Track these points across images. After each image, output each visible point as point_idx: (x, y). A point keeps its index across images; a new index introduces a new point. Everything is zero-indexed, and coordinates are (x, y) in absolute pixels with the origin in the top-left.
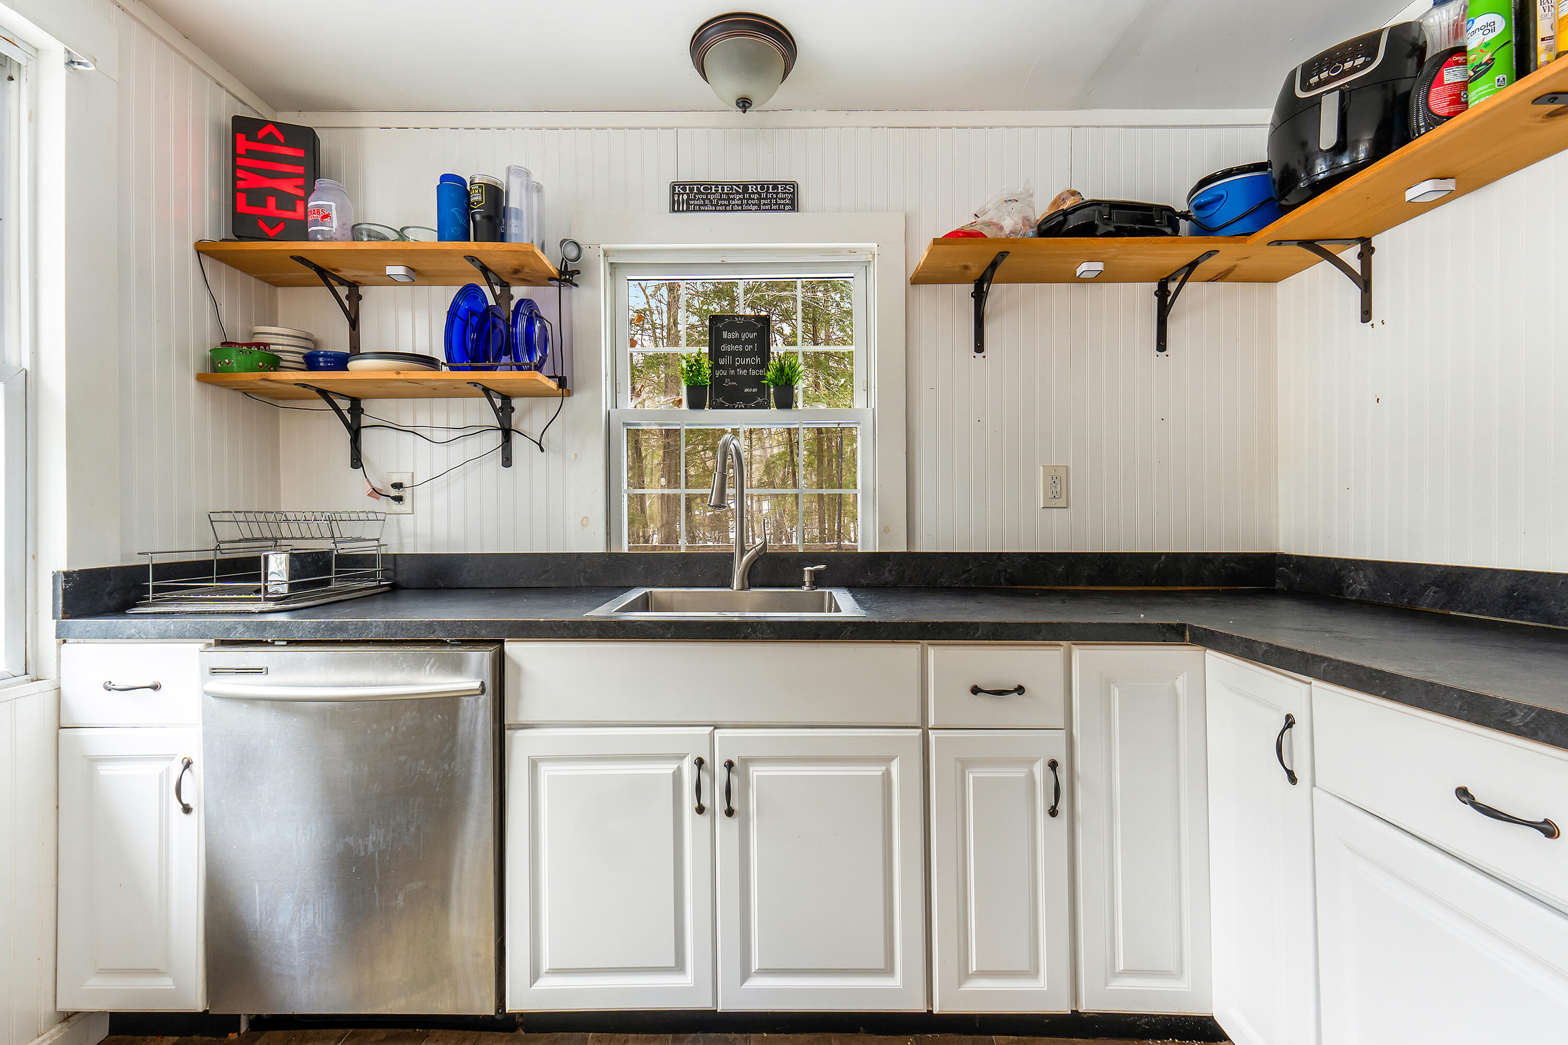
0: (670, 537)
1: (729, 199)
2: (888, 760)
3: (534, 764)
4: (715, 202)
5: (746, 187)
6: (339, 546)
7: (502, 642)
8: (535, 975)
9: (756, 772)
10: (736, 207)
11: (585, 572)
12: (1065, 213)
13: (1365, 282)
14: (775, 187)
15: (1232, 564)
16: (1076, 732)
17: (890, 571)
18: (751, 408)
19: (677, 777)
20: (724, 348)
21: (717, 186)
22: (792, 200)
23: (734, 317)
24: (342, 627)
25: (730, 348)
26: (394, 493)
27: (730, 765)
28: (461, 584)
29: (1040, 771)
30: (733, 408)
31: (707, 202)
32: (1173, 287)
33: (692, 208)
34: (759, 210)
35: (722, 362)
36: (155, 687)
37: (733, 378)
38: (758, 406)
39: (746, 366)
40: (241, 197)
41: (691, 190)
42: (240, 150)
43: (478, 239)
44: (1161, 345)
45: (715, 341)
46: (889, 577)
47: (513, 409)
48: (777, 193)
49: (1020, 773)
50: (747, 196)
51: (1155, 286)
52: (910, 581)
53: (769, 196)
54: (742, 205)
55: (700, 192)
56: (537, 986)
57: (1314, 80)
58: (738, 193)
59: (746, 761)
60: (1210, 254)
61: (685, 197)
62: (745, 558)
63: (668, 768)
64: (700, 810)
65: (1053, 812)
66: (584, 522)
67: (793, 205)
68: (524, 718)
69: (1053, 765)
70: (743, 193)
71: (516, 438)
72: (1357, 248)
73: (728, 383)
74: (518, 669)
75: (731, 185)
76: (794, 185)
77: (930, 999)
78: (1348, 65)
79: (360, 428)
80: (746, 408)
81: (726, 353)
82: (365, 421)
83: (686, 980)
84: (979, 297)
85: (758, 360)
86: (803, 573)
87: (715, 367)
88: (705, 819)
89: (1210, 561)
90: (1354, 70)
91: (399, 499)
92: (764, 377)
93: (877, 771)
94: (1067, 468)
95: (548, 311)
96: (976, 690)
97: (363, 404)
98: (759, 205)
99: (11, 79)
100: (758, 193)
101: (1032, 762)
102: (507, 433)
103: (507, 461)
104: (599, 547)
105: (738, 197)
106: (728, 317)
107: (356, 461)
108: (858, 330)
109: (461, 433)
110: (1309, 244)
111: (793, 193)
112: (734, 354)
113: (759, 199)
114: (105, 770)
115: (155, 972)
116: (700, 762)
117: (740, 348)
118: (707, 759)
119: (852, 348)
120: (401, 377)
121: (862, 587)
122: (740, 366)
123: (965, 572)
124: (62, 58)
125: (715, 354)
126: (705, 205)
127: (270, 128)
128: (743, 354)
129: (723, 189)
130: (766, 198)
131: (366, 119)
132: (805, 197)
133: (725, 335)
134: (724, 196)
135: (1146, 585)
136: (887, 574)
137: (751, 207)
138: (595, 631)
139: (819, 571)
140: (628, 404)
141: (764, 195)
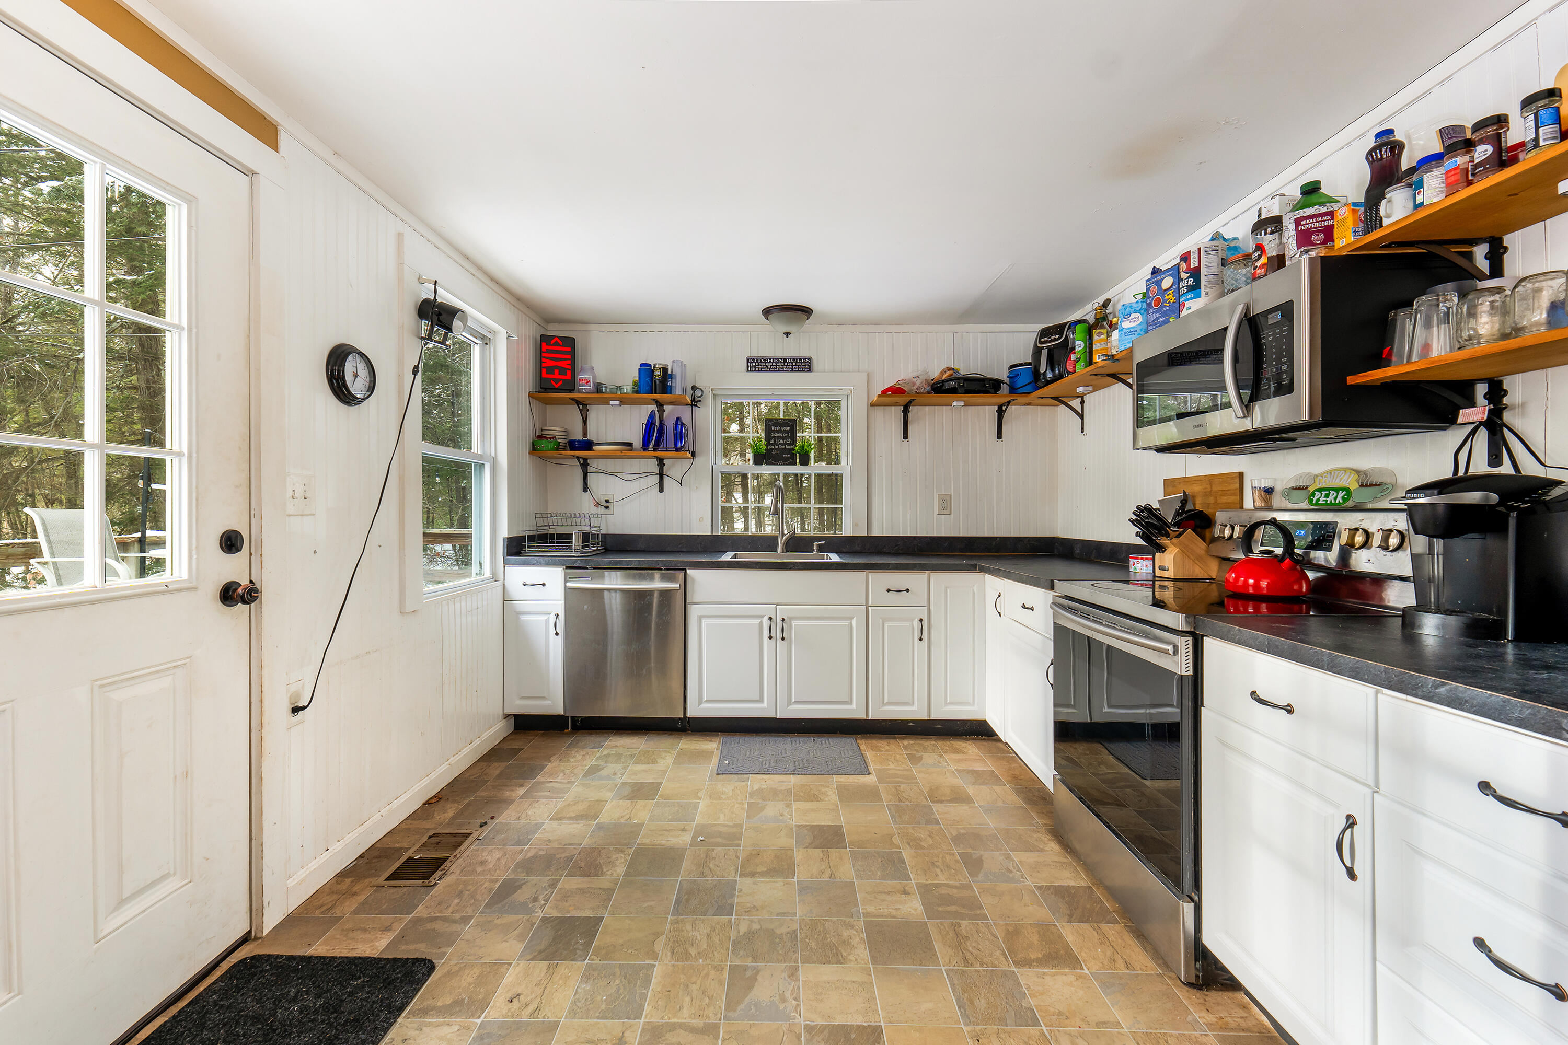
0: (746, 528)
1: (776, 365)
2: (851, 618)
3: (700, 618)
4: (769, 367)
5: (785, 360)
6: (592, 529)
7: (685, 569)
8: (700, 702)
9: (794, 623)
10: (780, 369)
11: (701, 544)
12: (943, 381)
13: (1082, 416)
14: (800, 359)
15: (1033, 542)
16: (932, 608)
17: (858, 545)
18: (787, 465)
19: (761, 624)
20: (772, 435)
21: (770, 359)
22: (809, 366)
23: (778, 419)
24: (620, 562)
25: (776, 435)
26: (606, 504)
27: (783, 620)
28: (638, 549)
29: (916, 623)
30: (777, 464)
31: (765, 367)
32: (1004, 408)
33: (757, 369)
34: (792, 371)
35: (771, 442)
36: (544, 585)
37: (777, 450)
38: (791, 464)
39: (784, 444)
40: (544, 371)
41: (757, 361)
42: (543, 350)
43: (658, 392)
44: (999, 436)
45: (768, 431)
46: (857, 548)
47: (664, 465)
48: (801, 363)
49: (908, 624)
50: (786, 364)
51: (996, 408)
52: (869, 549)
53: (797, 364)
54: (783, 368)
55: (761, 362)
56: (700, 707)
57: (1042, 340)
58: (781, 362)
59: (791, 618)
60: (1014, 400)
61: (754, 364)
62: (784, 538)
63: (757, 621)
64: (770, 638)
65: (921, 639)
66: (701, 520)
67: (810, 369)
68: (695, 600)
69: (921, 620)
70: (784, 363)
71: (666, 479)
72: (1079, 400)
73: (774, 452)
74: (693, 580)
75: (778, 358)
76: (810, 359)
77: (867, 715)
78: (1053, 337)
79: (587, 473)
80: (784, 465)
81: (774, 437)
82: (590, 469)
83: (764, 705)
84: (906, 411)
85: (790, 441)
86: (813, 545)
87: (768, 444)
88: (772, 641)
89: (1021, 541)
90: (1055, 340)
91: (607, 507)
92: (793, 450)
93: (847, 623)
94: (950, 496)
95: (686, 420)
96: (888, 591)
97: (589, 461)
98: (792, 369)
99: (486, 344)
100: (792, 363)
101: (913, 620)
102: (661, 475)
103: (661, 490)
104: (708, 532)
105: (781, 364)
106: (775, 419)
107: (586, 488)
108: (843, 426)
109: (638, 476)
110: (1056, 398)
111: (810, 363)
112: (778, 438)
113: (792, 366)
114: (524, 618)
115: (544, 698)
116: (770, 619)
117: (781, 435)
118: (773, 617)
119: (840, 435)
120: (623, 454)
121: (844, 552)
122: (781, 444)
123: (896, 546)
124: (506, 336)
125: (768, 438)
126: (764, 368)
127: (556, 339)
128: (783, 438)
129: (773, 360)
130: (796, 365)
131: (592, 327)
132: (816, 365)
133: (773, 428)
134: (774, 364)
135: (989, 552)
136: (856, 547)
137: (788, 369)
138: (726, 566)
139: (822, 544)
140: (722, 462)
141: (794, 364)
